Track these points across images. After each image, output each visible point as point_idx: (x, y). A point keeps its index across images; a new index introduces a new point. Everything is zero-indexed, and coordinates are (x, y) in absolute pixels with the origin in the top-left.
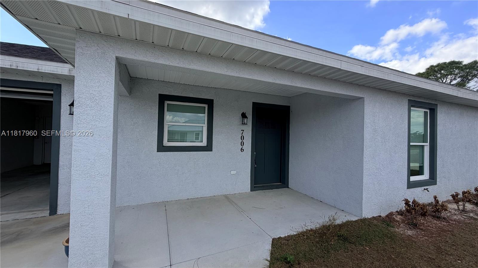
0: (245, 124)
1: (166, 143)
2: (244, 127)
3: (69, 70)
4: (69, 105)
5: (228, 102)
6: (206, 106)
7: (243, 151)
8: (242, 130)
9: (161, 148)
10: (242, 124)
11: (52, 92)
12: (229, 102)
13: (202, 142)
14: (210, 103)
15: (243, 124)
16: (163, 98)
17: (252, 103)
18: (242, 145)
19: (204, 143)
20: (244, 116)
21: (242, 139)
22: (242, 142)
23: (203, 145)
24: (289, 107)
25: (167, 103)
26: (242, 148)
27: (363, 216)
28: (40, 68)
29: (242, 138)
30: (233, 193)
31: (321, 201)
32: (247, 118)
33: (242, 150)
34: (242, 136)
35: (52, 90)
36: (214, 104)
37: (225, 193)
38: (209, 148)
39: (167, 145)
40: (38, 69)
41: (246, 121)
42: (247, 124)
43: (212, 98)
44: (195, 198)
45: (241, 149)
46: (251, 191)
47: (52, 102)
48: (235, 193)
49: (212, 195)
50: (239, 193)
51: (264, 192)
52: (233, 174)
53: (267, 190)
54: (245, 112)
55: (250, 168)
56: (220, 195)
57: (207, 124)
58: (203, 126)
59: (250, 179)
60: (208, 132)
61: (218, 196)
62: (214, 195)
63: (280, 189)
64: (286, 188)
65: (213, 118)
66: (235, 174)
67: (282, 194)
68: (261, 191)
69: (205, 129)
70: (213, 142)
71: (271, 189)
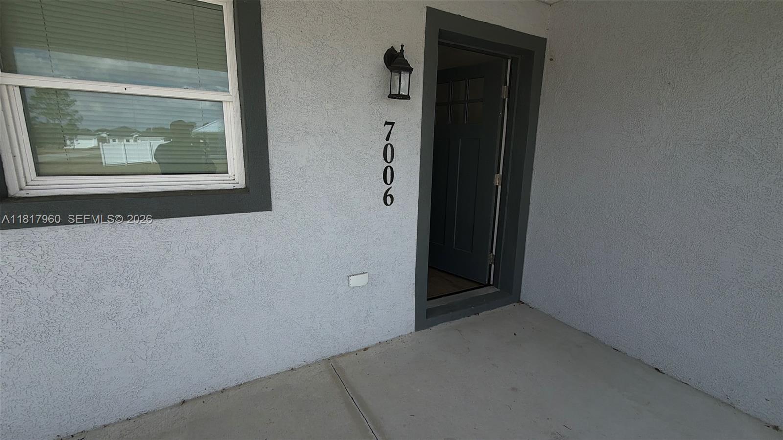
0: (399, 96)
1: (26, 183)
2: (394, 111)
7: (392, 203)
8: (387, 123)
13: (227, 173)
15: (395, 96)
17: (424, 12)
18: (388, 181)
19: (233, 176)
20: (395, 62)
21: (389, 158)
22: (389, 170)
23: (231, 187)
30: (358, 348)
31: (656, 369)
32: (410, 70)
33: (388, 198)
34: (389, 148)
37: (330, 350)
38: (255, 196)
39: (34, 194)
41: (403, 84)
44: (212, 391)
45: (386, 195)
46: (417, 329)
48: (366, 346)
49: (282, 367)
50: (378, 342)
51: (457, 329)
52: (359, 286)
53: (464, 317)
54: (402, 46)
55: (415, 258)
56: (313, 364)
57: (238, 91)
58: (222, 102)
59: (414, 293)
60: (247, 129)
61: (304, 367)
62: (292, 366)
63: (498, 310)
64: (514, 304)
65: (266, 65)
66: (363, 286)
67: (515, 335)
68: (448, 323)
69: (232, 115)
70: (270, 171)
71: (475, 314)
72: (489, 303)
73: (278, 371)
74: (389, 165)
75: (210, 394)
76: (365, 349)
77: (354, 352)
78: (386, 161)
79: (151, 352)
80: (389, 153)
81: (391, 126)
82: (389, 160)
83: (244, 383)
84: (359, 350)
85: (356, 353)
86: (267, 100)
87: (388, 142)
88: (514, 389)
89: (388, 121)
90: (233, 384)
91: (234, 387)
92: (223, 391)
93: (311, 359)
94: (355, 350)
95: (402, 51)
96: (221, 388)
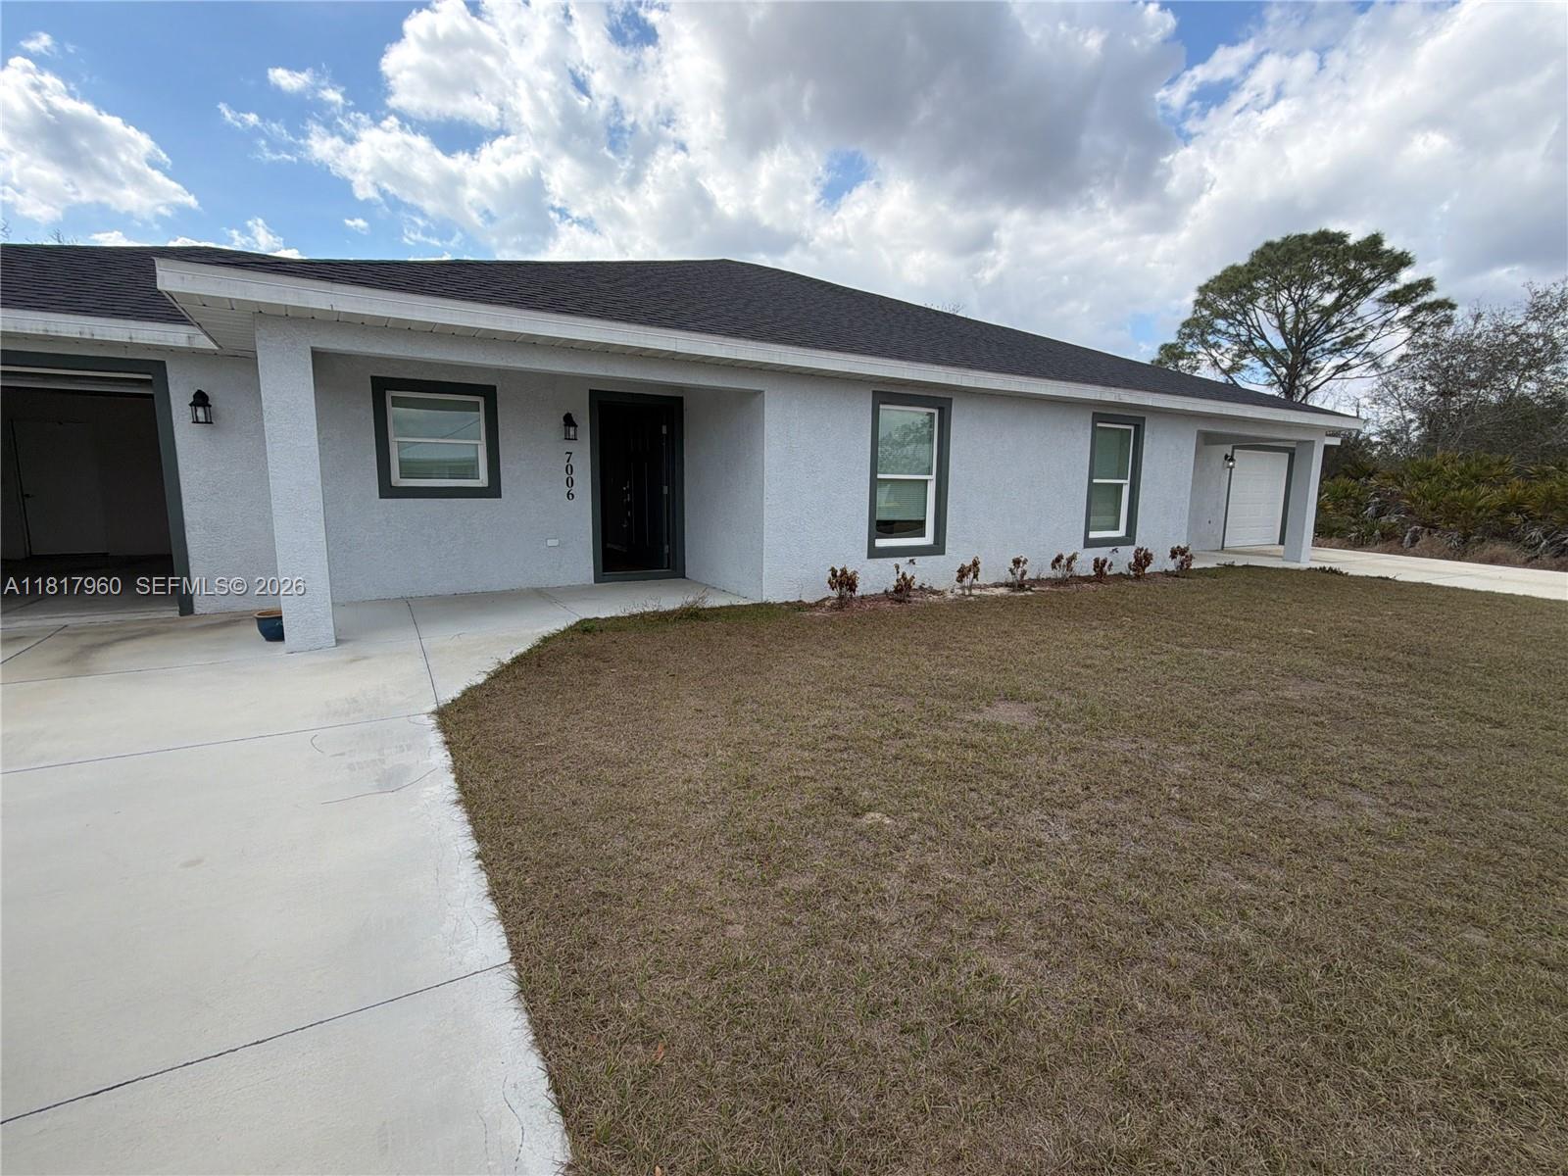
1: (397, 480)
2: (570, 446)
3: (189, 337)
4: (191, 405)
5: (530, 391)
6: (481, 400)
7: (573, 497)
9: (387, 490)
10: (566, 439)
11: (149, 377)
13: (479, 479)
14: (489, 393)
16: (381, 386)
18: (570, 485)
19: (483, 481)
20: (569, 421)
21: (569, 473)
22: (570, 479)
23: (481, 485)
24: (681, 400)
25: (390, 394)
26: (571, 492)
27: (764, 599)
28: (133, 336)
29: (569, 469)
32: (575, 426)
33: (570, 495)
34: (569, 467)
35: (149, 374)
36: (498, 396)
37: (536, 584)
38: (493, 490)
39: (400, 485)
40: (131, 338)
41: (572, 433)
42: (576, 439)
43: (493, 384)
45: (568, 494)
46: (595, 582)
47: (151, 396)
48: (560, 585)
49: (507, 587)
50: (568, 585)
52: (553, 546)
53: (634, 581)
55: (591, 534)
56: (525, 589)
57: (485, 440)
58: (477, 445)
59: (593, 558)
60: (489, 458)
61: (520, 589)
62: (513, 588)
65: (499, 427)
66: (556, 547)
69: (482, 450)
70: (501, 478)
73: (505, 589)
74: (570, 476)
81: (569, 455)
86: (499, 444)
87: (568, 463)
89: (567, 452)
93: (524, 586)
94: (552, 586)
95: (573, 416)
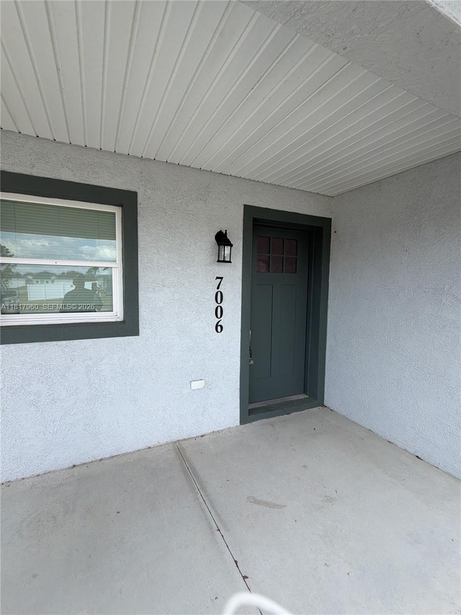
0: (224, 261)
2: (222, 270)
5: (179, 201)
6: (118, 212)
7: (221, 330)
8: (217, 278)
10: (219, 261)
12: (181, 203)
13: (112, 311)
14: (128, 202)
15: (222, 261)
17: (243, 207)
18: (219, 316)
19: (116, 313)
20: (222, 239)
22: (219, 309)
23: (114, 320)
24: (329, 221)
26: (219, 324)
30: (197, 435)
32: (231, 245)
33: (219, 328)
34: (219, 294)
36: (139, 206)
37: (176, 435)
41: (227, 254)
42: (230, 262)
43: (132, 189)
44: (93, 460)
45: (217, 326)
46: (241, 423)
48: (203, 434)
49: (141, 446)
50: (212, 431)
51: (272, 425)
52: (198, 389)
53: (279, 416)
54: (226, 231)
55: (239, 370)
56: (164, 445)
57: (121, 261)
58: (112, 268)
59: (239, 396)
60: (126, 284)
61: (158, 446)
62: (149, 445)
63: (306, 411)
64: (319, 407)
65: (139, 246)
66: (201, 389)
67: (315, 429)
68: (265, 420)
69: (118, 275)
70: (139, 310)
71: (287, 414)
72: (298, 406)
73: (139, 448)
74: (220, 305)
75: (92, 462)
76: (202, 436)
77: (194, 437)
78: (217, 303)
79: (56, 429)
80: (219, 297)
81: (220, 280)
82: (219, 302)
83: (116, 456)
84: (198, 437)
85: (195, 438)
86: (139, 266)
87: (218, 290)
88: (305, 466)
89: (218, 276)
90: (108, 456)
91: (108, 458)
92: (101, 460)
93: (163, 441)
94: (195, 436)
95: (226, 233)
96: (99, 458)
